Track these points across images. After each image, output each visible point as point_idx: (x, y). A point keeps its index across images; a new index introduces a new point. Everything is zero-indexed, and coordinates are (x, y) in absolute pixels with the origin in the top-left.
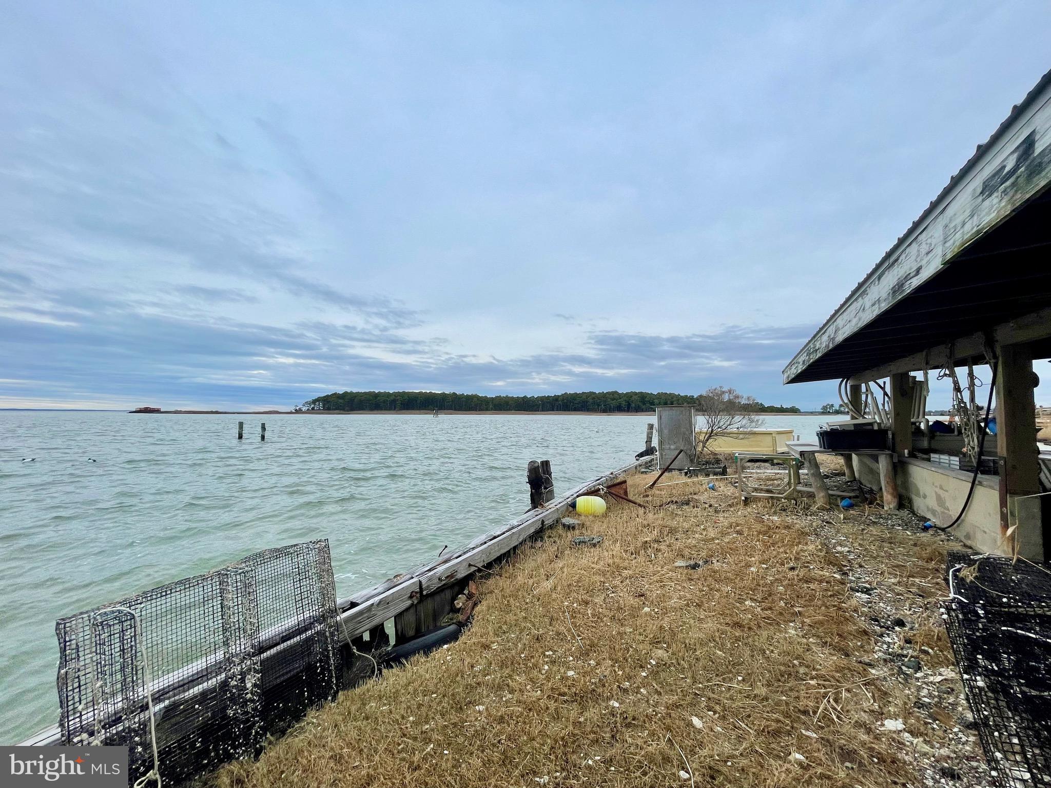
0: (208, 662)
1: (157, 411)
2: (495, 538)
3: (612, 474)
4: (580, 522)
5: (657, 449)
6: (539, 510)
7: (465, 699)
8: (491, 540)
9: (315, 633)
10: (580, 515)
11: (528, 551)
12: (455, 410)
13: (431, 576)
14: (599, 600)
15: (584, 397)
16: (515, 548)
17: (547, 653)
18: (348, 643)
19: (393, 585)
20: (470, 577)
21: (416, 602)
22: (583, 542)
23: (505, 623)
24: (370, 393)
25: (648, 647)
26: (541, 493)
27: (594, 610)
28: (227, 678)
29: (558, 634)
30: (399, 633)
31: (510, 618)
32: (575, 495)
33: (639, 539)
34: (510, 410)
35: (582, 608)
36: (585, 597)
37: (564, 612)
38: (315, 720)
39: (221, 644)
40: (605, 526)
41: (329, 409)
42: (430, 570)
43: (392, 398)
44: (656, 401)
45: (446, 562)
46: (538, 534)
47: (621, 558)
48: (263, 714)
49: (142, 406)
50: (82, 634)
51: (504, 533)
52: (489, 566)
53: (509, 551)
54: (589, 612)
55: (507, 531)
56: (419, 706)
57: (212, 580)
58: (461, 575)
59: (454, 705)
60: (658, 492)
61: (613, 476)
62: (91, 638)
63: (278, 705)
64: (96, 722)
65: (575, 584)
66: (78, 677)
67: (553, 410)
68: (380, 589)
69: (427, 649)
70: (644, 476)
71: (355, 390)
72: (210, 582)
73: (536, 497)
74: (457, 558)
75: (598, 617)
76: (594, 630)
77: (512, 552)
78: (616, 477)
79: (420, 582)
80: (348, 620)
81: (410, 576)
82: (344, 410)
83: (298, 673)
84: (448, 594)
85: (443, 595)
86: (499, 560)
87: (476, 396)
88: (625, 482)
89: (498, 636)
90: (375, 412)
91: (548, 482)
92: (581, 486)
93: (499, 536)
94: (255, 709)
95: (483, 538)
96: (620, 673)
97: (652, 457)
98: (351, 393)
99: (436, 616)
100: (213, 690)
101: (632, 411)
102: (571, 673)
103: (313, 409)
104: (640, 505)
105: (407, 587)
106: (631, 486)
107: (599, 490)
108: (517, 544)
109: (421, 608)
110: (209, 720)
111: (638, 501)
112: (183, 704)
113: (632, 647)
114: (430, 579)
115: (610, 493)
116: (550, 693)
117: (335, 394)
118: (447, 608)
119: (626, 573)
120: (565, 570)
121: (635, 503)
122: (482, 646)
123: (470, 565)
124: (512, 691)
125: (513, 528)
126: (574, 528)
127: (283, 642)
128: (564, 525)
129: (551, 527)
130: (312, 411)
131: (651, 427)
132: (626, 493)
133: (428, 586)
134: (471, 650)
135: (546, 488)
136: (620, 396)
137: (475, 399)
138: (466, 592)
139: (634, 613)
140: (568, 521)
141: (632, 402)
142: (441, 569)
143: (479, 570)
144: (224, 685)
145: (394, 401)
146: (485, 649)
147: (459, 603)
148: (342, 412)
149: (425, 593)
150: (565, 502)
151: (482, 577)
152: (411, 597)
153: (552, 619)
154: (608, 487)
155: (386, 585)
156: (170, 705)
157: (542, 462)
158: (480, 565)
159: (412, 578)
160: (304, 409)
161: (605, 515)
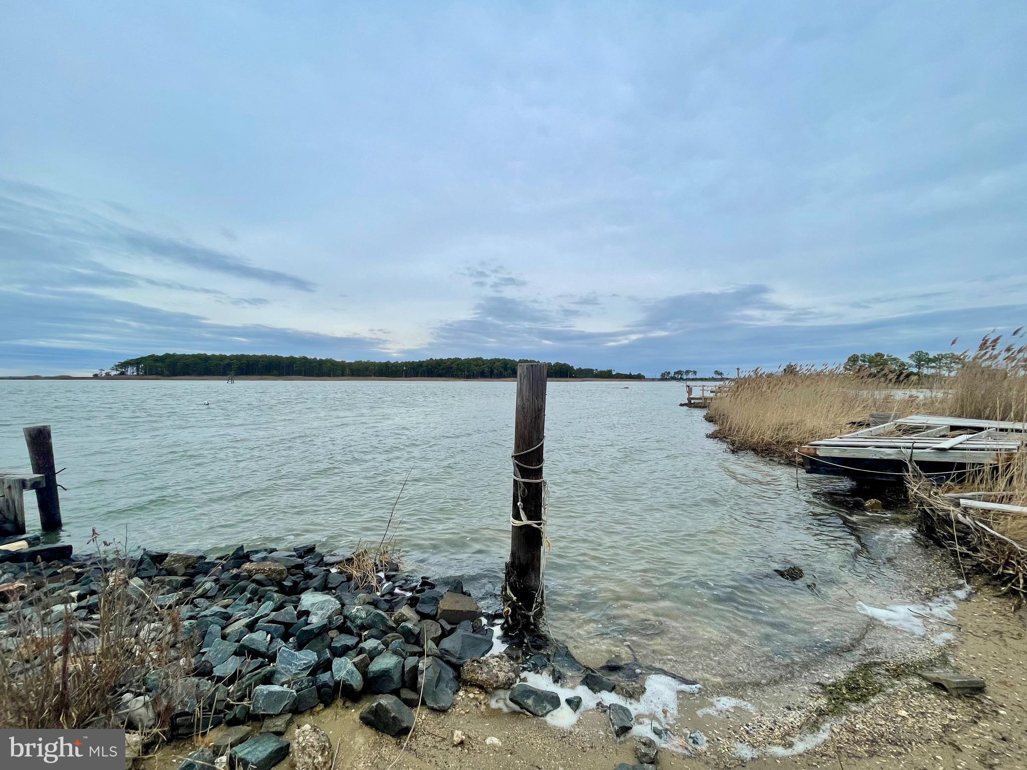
24: (198, 357)
43: (226, 362)
67: (416, 376)
117: (152, 356)
130: (123, 376)
145: (229, 365)
148: (159, 377)
160: (113, 373)
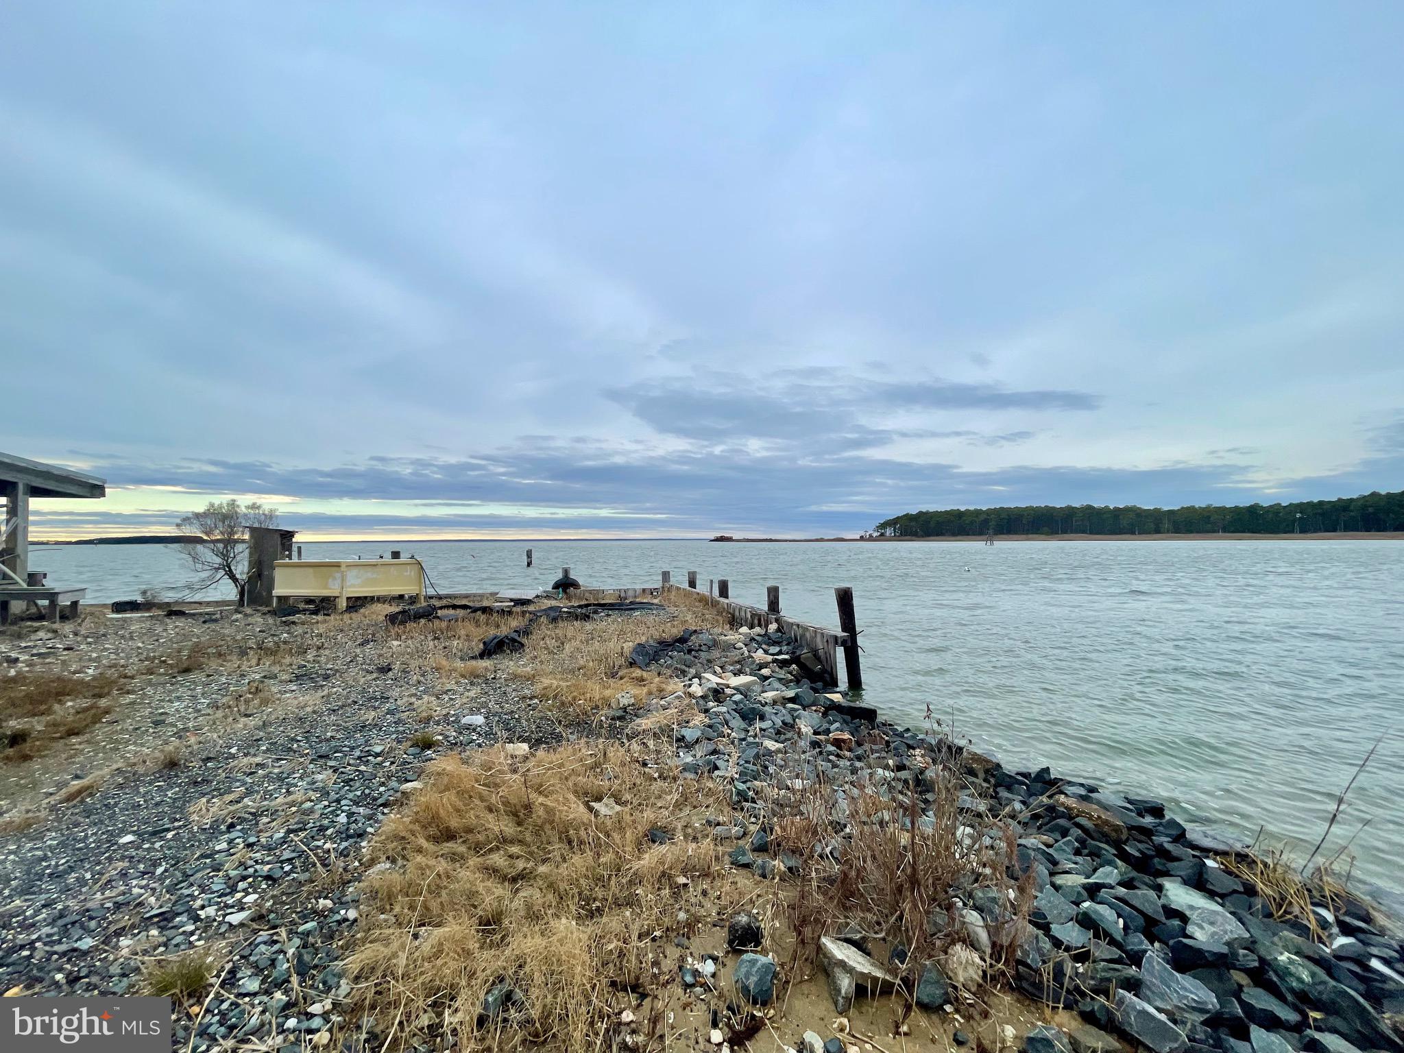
1: (729, 539)
43: (982, 517)
49: (719, 535)
90: (959, 538)
98: (927, 513)
117: (907, 515)
145: (986, 521)
160: (875, 534)
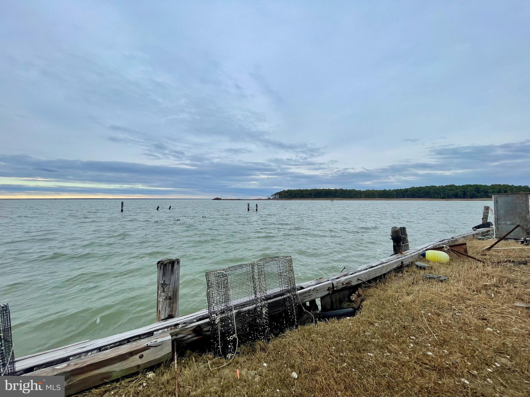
0: (250, 299)
1: (220, 199)
2: (372, 267)
3: (453, 238)
4: (429, 266)
5: (493, 223)
6: (399, 255)
7: (362, 347)
8: (370, 268)
9: (287, 297)
10: (428, 261)
11: (393, 278)
12: (343, 198)
13: (338, 281)
14: (449, 315)
15: (427, 189)
16: (385, 275)
17: (411, 337)
18: (301, 305)
19: (319, 282)
20: (359, 286)
21: (331, 293)
22: (432, 278)
23: (382, 314)
25: (493, 354)
26: (400, 246)
27: (445, 320)
28: (256, 307)
29: (418, 328)
30: (323, 306)
31: (385, 311)
32: (425, 249)
33: (480, 283)
34: (375, 197)
35: (435, 317)
36: (438, 311)
37: (422, 316)
38: (289, 334)
39: (254, 293)
40: (449, 270)
41: (281, 198)
42: (337, 278)
43: (310, 192)
44: (490, 190)
45: (345, 275)
46: (400, 269)
47: (464, 292)
48: (270, 325)
49: (216, 197)
50: (213, 279)
51: (377, 265)
52: (369, 281)
53: (381, 276)
54: (441, 320)
55: (379, 265)
56: (338, 343)
57: (249, 266)
58: (354, 283)
59: (356, 349)
60: (494, 253)
61: (454, 240)
62: (215, 281)
63: (274, 323)
64: (218, 311)
65: (428, 302)
66: (212, 294)
67: (404, 198)
68: (313, 283)
69: (339, 317)
70: (481, 241)
71: (292, 189)
72: (249, 267)
73: (397, 248)
74: (351, 274)
75: (449, 326)
76: (445, 332)
77: (383, 276)
78: (456, 240)
79: (333, 283)
80: (301, 294)
81: (327, 279)
82: (288, 198)
83: (281, 312)
84: (347, 292)
85: (344, 292)
86: (375, 279)
87: (354, 190)
88: (465, 244)
89: (378, 319)
90: (302, 199)
91: (405, 240)
92: (428, 244)
93: (374, 267)
94: (266, 322)
95: (365, 266)
96: (470, 364)
97: (488, 229)
98: (291, 190)
99: (341, 302)
100: (251, 310)
101: (467, 198)
102: (430, 353)
103: (275, 198)
104: (478, 260)
105: (327, 285)
106: (470, 247)
107: (443, 247)
108: (386, 272)
109: (333, 296)
110: (251, 322)
111: (477, 257)
112: (242, 313)
113: (478, 350)
114: (338, 283)
115: (452, 250)
116: (416, 360)
117: (284, 191)
118: (346, 299)
119: (469, 302)
120: (421, 292)
121: (475, 259)
122: (369, 323)
123: (358, 279)
124: (390, 352)
125: (383, 263)
126: (424, 269)
127: (275, 298)
128: (417, 266)
129: (408, 266)
130: (274, 199)
131: (487, 208)
132: (466, 251)
133: (337, 286)
134: (363, 323)
135: (403, 243)
136: (457, 187)
137: (354, 192)
138: (357, 293)
139: (479, 330)
140: (419, 263)
141: (468, 191)
142: (343, 279)
143: (364, 283)
144: (255, 309)
146: (371, 325)
147: (353, 297)
148: (287, 199)
149: (335, 289)
150: (417, 253)
151: (365, 287)
152: (328, 290)
153: (413, 318)
154: (450, 246)
155: (316, 282)
156: (238, 312)
157: (401, 228)
158: (364, 280)
159: (329, 281)
161: (449, 264)
